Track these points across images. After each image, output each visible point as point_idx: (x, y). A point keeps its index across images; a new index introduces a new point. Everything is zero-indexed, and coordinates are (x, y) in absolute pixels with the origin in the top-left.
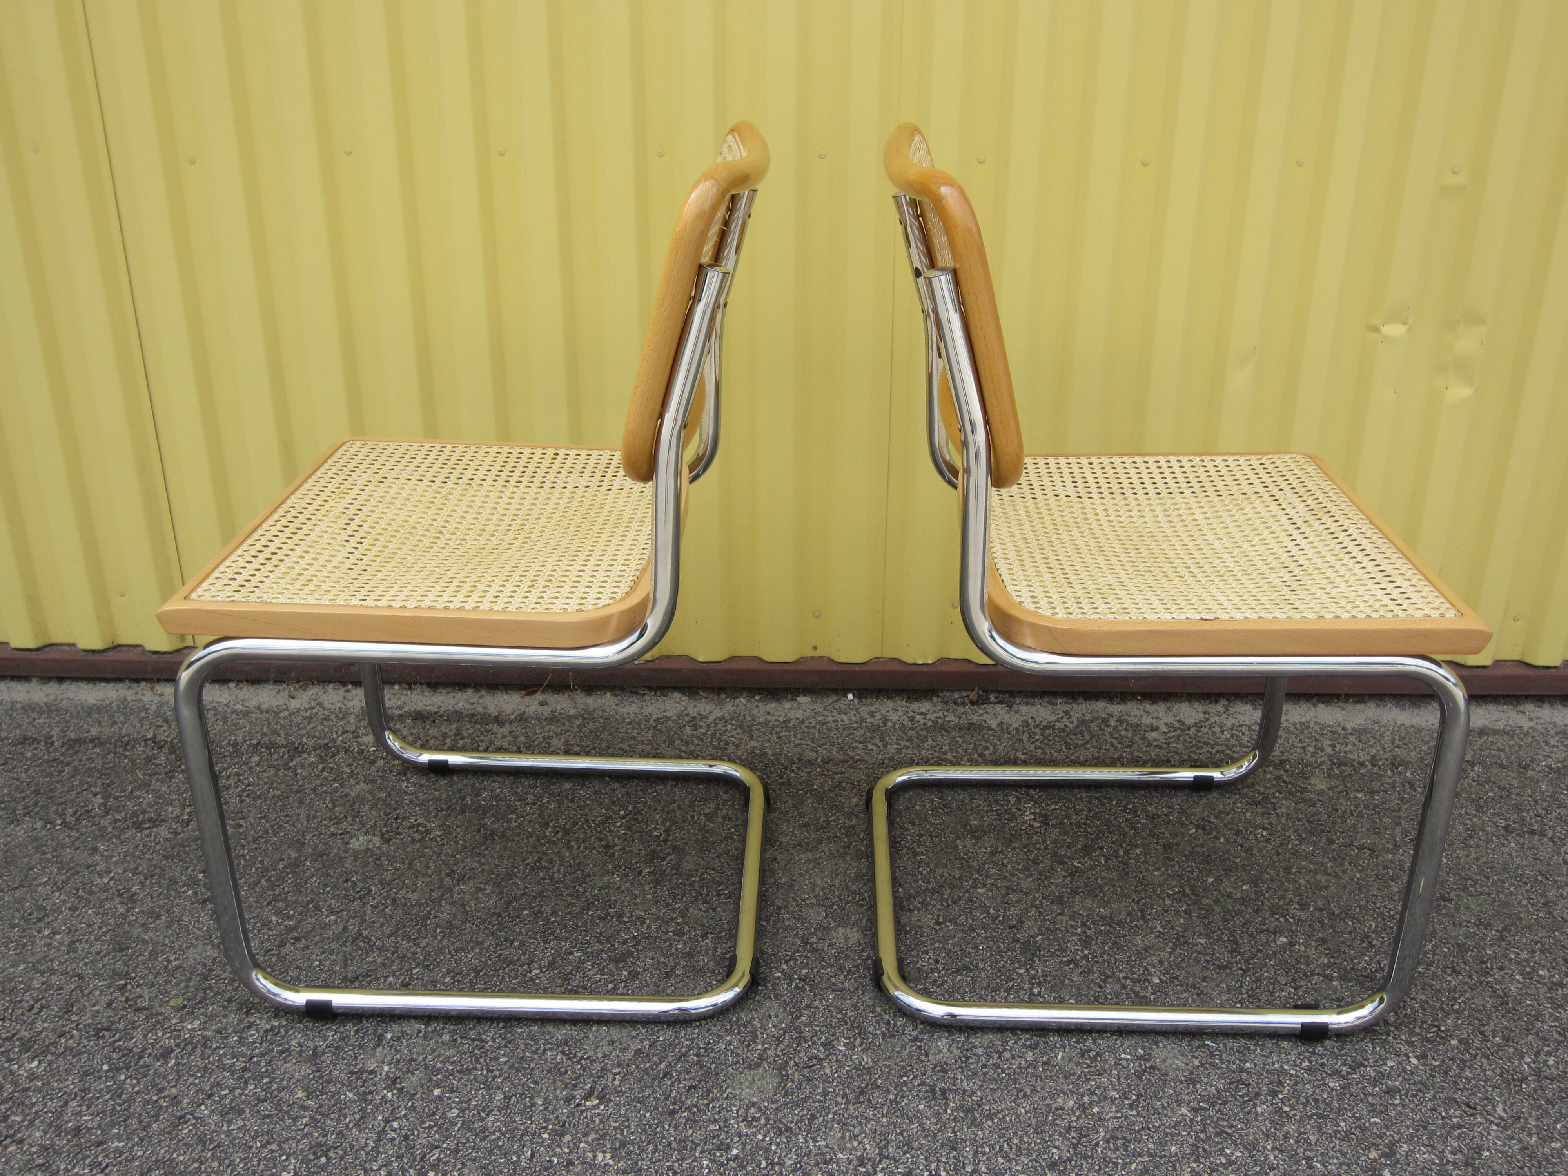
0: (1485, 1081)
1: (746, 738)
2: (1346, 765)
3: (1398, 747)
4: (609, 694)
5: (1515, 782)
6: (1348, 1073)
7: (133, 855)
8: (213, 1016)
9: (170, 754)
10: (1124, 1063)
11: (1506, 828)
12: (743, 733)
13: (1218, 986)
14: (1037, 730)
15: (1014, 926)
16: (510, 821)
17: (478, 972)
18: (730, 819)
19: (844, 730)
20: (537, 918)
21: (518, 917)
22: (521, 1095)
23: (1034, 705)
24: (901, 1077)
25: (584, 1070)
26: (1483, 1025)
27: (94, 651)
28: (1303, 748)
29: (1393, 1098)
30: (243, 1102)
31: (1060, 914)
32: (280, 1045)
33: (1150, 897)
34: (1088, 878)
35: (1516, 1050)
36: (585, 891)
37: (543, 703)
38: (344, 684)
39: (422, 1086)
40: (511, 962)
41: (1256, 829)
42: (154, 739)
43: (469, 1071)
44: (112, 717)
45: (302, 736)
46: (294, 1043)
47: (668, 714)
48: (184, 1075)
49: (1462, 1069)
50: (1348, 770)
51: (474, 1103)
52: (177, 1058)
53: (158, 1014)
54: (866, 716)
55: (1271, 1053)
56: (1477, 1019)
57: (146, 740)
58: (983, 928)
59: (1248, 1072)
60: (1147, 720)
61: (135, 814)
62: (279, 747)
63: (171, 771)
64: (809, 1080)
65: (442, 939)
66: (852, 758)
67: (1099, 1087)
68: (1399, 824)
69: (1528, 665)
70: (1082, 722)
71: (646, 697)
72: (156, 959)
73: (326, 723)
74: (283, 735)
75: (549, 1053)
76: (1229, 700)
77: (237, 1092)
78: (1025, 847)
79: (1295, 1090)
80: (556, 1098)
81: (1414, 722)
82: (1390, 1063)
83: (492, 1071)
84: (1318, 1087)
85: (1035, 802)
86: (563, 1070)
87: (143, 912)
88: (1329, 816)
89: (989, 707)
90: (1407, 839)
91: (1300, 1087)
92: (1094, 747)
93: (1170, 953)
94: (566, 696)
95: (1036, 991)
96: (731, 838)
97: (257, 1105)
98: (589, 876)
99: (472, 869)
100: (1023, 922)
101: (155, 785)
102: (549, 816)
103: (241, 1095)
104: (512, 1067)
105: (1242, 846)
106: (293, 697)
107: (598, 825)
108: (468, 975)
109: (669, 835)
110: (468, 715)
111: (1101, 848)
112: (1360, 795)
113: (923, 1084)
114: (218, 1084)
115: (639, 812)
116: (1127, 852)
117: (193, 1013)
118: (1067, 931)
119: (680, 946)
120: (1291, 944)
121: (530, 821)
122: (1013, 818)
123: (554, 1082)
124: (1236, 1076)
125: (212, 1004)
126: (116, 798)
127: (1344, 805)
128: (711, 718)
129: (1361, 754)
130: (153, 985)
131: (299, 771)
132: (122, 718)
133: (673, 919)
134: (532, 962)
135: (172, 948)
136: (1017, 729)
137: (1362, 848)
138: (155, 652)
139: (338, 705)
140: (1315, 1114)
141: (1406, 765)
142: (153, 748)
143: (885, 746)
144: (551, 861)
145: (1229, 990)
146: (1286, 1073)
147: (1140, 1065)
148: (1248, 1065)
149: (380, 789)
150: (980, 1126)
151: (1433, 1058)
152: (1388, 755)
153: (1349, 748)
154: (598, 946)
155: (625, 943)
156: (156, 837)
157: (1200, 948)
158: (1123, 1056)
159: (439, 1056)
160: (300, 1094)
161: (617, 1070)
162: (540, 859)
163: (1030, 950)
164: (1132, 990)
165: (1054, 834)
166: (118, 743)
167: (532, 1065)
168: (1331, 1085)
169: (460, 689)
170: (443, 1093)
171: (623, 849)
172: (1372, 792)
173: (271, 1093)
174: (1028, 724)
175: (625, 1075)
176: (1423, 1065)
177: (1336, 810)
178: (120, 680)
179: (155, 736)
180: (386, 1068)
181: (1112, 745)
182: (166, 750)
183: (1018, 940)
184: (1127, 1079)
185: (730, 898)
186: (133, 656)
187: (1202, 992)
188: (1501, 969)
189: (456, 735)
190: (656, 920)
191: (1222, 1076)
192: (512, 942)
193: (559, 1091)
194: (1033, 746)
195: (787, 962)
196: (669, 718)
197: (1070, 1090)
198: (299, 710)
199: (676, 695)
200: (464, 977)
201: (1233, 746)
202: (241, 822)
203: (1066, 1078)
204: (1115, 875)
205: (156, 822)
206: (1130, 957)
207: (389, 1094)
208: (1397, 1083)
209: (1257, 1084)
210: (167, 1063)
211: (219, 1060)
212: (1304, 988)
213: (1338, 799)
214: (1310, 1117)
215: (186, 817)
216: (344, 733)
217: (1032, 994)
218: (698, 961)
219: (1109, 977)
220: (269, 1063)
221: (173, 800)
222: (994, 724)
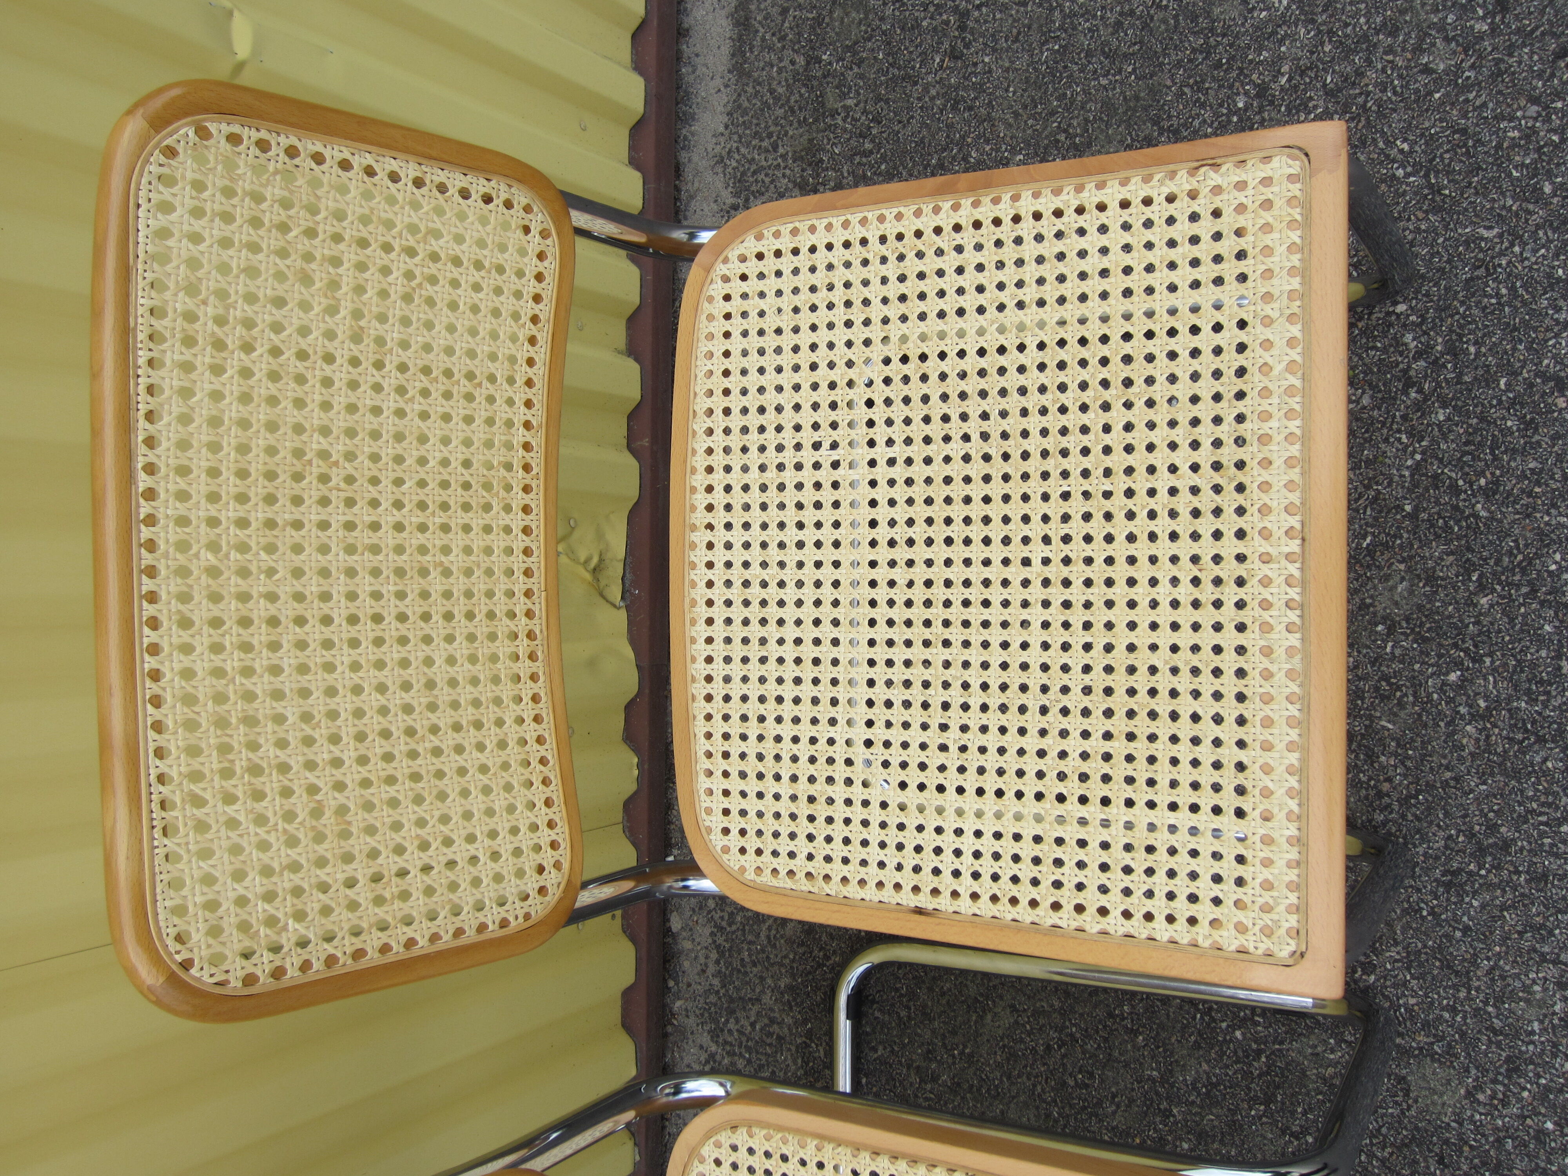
0: (1437, 235)
1: (756, 1008)
6: (1420, 392)
10: (1398, 652)
11: (955, 58)
29: (1466, 352)
49: (1419, 257)
55: (1387, 476)
64: (1426, 1024)
67: (1443, 691)
79: (1450, 463)
82: (1404, 338)
84: (1443, 434)
91: (1444, 456)
96: (971, 1055)
124: (1425, 526)
140: (1492, 453)
146: (1419, 466)
147: (1407, 634)
150: (1508, 842)
158: (1388, 650)
168: (1440, 418)
176: (1408, 300)
184: (1428, 655)
191: (1424, 542)
197: (1447, 725)
203: (1425, 725)
208: (1440, 340)
214: (1495, 458)
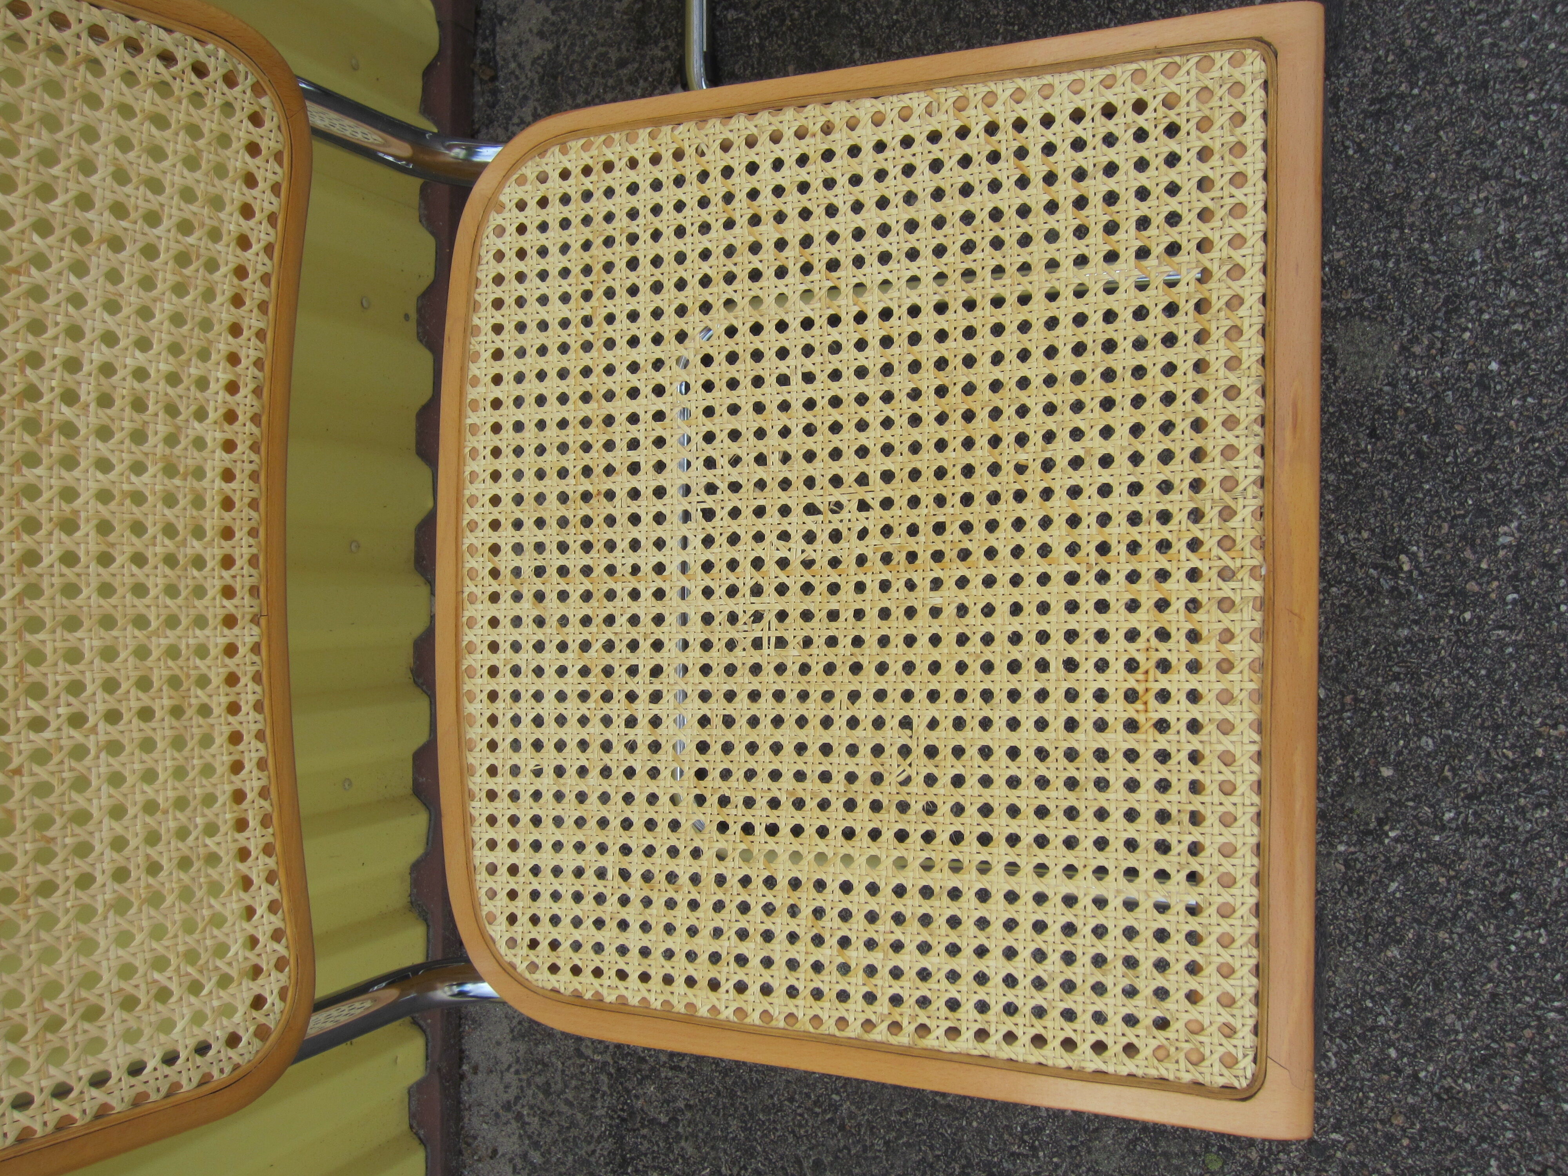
30: (1411, 1024)
39: (1373, 793)
43: (1342, 736)
45: (592, 1118)
48: (1360, 1116)
51: (1407, 719)
52: (1326, 1133)
62: (621, 1147)
74: (591, 1148)
106: (495, 1152)
160: (1393, 952)
170: (1389, 764)
173: (1393, 991)
180: (1341, 848)
198: (527, 1137)
207: (1392, 834)
222: (539, 47)
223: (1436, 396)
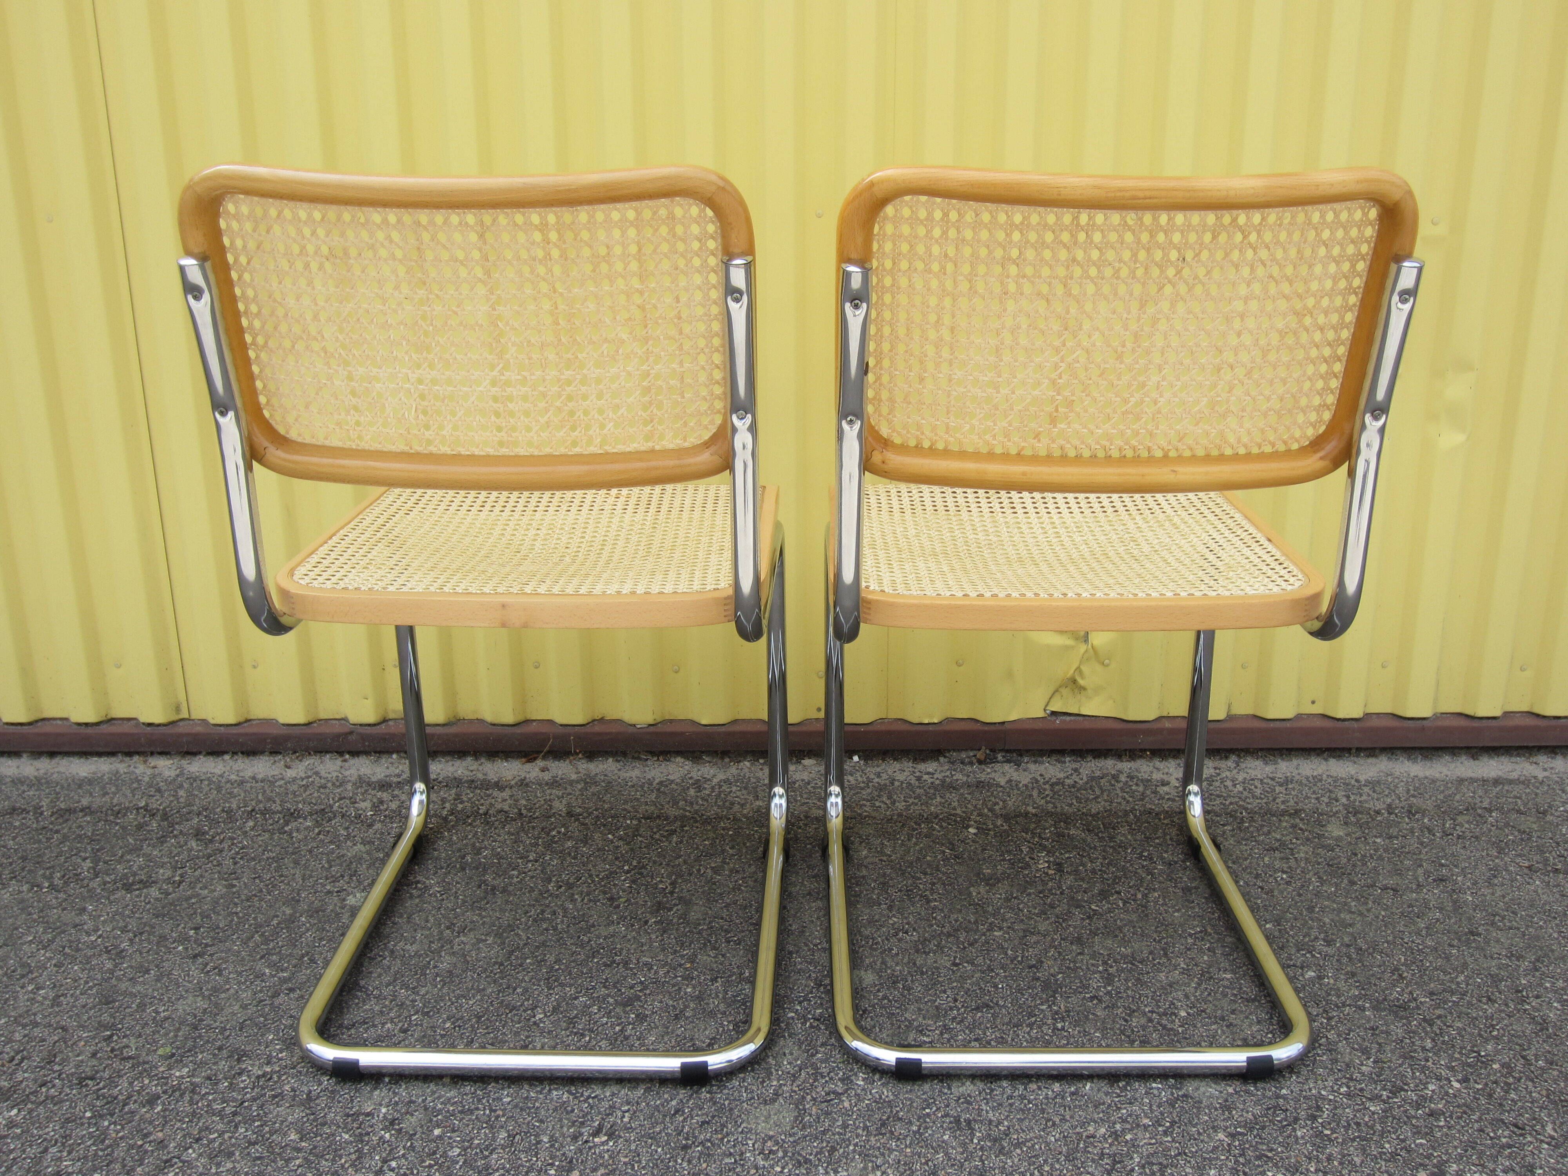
0: (1532, 1103)
1: (751, 798)
2: (1362, 813)
3: (1413, 796)
4: (610, 760)
5: (1535, 826)
6: (1388, 1097)
7: (122, 914)
8: (203, 1063)
9: (162, 820)
10: (1156, 1092)
11: (1529, 868)
12: (748, 793)
13: (1247, 1018)
14: (1047, 786)
15: (1034, 966)
16: (511, 877)
17: (479, 1018)
18: (737, 872)
19: (851, 789)
20: (541, 966)
21: (521, 965)
22: (526, 1133)
23: (1042, 763)
24: (924, 1109)
25: (592, 1108)
26: (1524, 1050)
27: (86, 724)
28: (1317, 799)
29: (1438, 1120)
30: (233, 1145)
31: (1080, 954)
32: (273, 1090)
33: (1172, 937)
34: (1107, 920)
35: (1561, 1072)
36: (590, 941)
37: (543, 770)
38: (341, 754)
39: (422, 1127)
40: (514, 1008)
41: (1275, 872)
42: (145, 808)
43: (471, 1111)
44: (103, 788)
45: (298, 802)
46: (287, 1087)
47: (671, 777)
48: (171, 1120)
49: (1507, 1092)
50: (1364, 818)
51: (476, 1142)
52: (163, 1104)
53: (145, 1063)
54: (872, 776)
55: (1307, 1080)
56: (1517, 1044)
57: (138, 809)
58: (1002, 968)
59: (1284, 1097)
60: (1157, 776)
61: (125, 876)
62: (274, 813)
63: (163, 836)
64: (827, 1114)
65: (442, 987)
66: (860, 815)
67: (1130, 1115)
68: (1421, 866)
69: (1538, 715)
70: (1092, 778)
71: (649, 763)
72: (144, 1011)
73: (322, 790)
74: (278, 802)
75: (555, 1093)
76: (1239, 756)
77: (226, 1136)
78: (1040, 892)
79: (1335, 1114)
80: (563, 1135)
81: (1427, 774)
82: (1431, 1087)
83: (495, 1111)
84: (1359, 1111)
85: (1049, 852)
86: (569, 1109)
87: (131, 967)
88: (1349, 860)
89: (997, 766)
90: (1430, 880)
91: (1339, 1111)
92: (1106, 801)
93: (1196, 988)
94: (568, 761)
95: (1059, 1025)
96: (739, 889)
97: (247, 1148)
98: (593, 926)
99: (472, 922)
100: (1042, 962)
101: (146, 849)
102: (552, 871)
103: (230, 1138)
104: (516, 1106)
105: (1262, 888)
106: (289, 767)
107: (602, 879)
108: (470, 1020)
109: (675, 888)
110: (467, 782)
111: (1119, 893)
112: (1378, 840)
113: (946, 1115)
114: (207, 1128)
115: (644, 867)
116: (1145, 896)
117: (181, 1061)
118: (1088, 969)
119: (689, 990)
120: (1320, 978)
121: (532, 877)
122: (1027, 866)
123: (561, 1120)
124: (1273, 1102)
125: (202, 1053)
126: (106, 862)
127: (1362, 849)
128: (715, 781)
129: (1377, 803)
130: (140, 1036)
131: (295, 834)
132: (113, 789)
133: (681, 965)
134: (536, 1007)
135: (161, 1000)
136: (1026, 786)
137: (1385, 888)
138: (150, 725)
139: (335, 774)
140: (1358, 1137)
141: (1424, 812)
142: (144, 816)
143: (894, 803)
144: (554, 913)
145: (1259, 1022)
146: (1324, 1098)
147: (1172, 1094)
148: (1284, 1091)
149: (378, 850)
150: (1009, 1154)
151: (1476, 1082)
152: (1404, 803)
153: (1364, 798)
154: (604, 991)
155: (632, 988)
156: (146, 897)
157: (1226, 983)
159: (439, 1098)
160: (293, 1136)
161: (626, 1108)
162: (543, 912)
163: (1051, 988)
164: (1158, 1023)
165: (1069, 880)
166: (109, 812)
167: (537, 1104)
168: (1372, 1109)
169: (459, 758)
170: (443, 1133)
171: (628, 900)
172: (1390, 837)
173: (263, 1136)
174: (1037, 781)
175: (635, 1112)
176: (1466, 1088)
177: (1356, 855)
178: (113, 754)
179: (147, 805)
180: (384, 1110)
181: (1124, 799)
182: (159, 818)
183: (1038, 979)
184: (1159, 1106)
185: (739, 944)
186: (126, 728)
187: (1231, 1024)
188: (1537, 997)
189: (455, 800)
190: (663, 966)
191: (1257, 1103)
192: (515, 989)
193: (565, 1129)
194: (1043, 802)
195: (800, 1003)
196: (672, 781)
197: (1101, 1119)
198: (294, 779)
199: (679, 759)
200: (465, 1023)
201: (1247, 797)
202: (235, 882)
203: (1096, 1107)
204: (1134, 917)
205: (146, 884)
206: (1155, 992)
207: (387, 1135)
208: (1440, 1106)
209: (1295, 1108)
210: (153, 1109)
211: (208, 1106)
212: (1336, 1019)
213: (1356, 844)
214: (1353, 1140)
215: (177, 878)
216: (340, 799)
217: (1055, 1029)
218: (708, 1004)
219: (1134, 1011)
220: (261, 1107)
221: (164, 863)
222: (1002, 781)
223: (731, 1154)
